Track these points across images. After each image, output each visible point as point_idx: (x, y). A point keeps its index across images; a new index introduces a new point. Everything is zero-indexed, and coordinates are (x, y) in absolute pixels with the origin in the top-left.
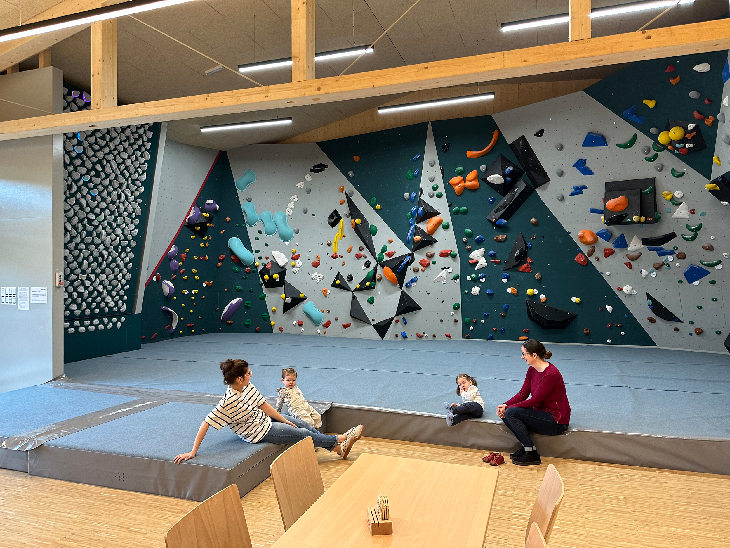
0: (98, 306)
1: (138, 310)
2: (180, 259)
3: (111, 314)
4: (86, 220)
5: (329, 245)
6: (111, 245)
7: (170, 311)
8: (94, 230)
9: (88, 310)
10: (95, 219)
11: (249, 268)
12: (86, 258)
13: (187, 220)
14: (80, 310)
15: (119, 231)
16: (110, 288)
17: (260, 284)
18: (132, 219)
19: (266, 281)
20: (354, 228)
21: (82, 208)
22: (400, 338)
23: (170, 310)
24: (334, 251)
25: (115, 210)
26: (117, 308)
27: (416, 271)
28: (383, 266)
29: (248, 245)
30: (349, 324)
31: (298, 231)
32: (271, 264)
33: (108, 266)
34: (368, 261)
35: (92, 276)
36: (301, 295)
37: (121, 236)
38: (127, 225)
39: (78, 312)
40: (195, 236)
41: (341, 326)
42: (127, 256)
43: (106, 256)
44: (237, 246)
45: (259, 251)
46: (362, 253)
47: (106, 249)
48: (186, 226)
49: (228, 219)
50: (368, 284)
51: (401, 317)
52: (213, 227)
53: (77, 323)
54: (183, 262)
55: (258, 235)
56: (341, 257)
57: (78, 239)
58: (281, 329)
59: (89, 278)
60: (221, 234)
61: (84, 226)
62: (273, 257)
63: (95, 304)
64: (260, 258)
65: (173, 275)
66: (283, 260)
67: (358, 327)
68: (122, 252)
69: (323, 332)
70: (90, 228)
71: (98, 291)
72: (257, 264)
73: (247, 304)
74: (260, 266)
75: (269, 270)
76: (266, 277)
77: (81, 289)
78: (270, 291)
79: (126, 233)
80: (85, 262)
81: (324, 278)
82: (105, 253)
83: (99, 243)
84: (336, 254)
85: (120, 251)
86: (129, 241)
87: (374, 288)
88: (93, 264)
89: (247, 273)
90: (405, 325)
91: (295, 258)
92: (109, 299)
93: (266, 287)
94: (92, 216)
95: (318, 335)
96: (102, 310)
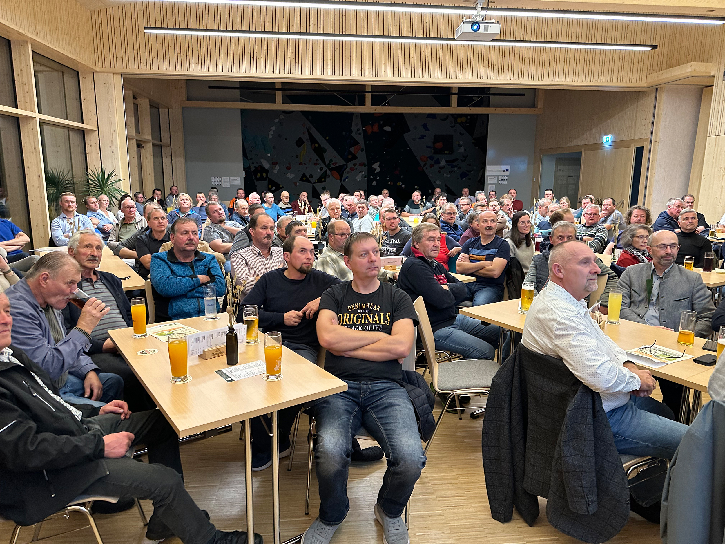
5: (297, 157)
20: (313, 149)
27: (348, 173)
28: (330, 170)
32: (261, 167)
34: (322, 167)
46: (318, 162)
50: (322, 179)
55: (252, 149)
56: (305, 164)
62: (261, 164)
66: (267, 165)
75: (260, 171)
81: (294, 176)
84: (301, 162)
87: (325, 181)
91: (274, 164)
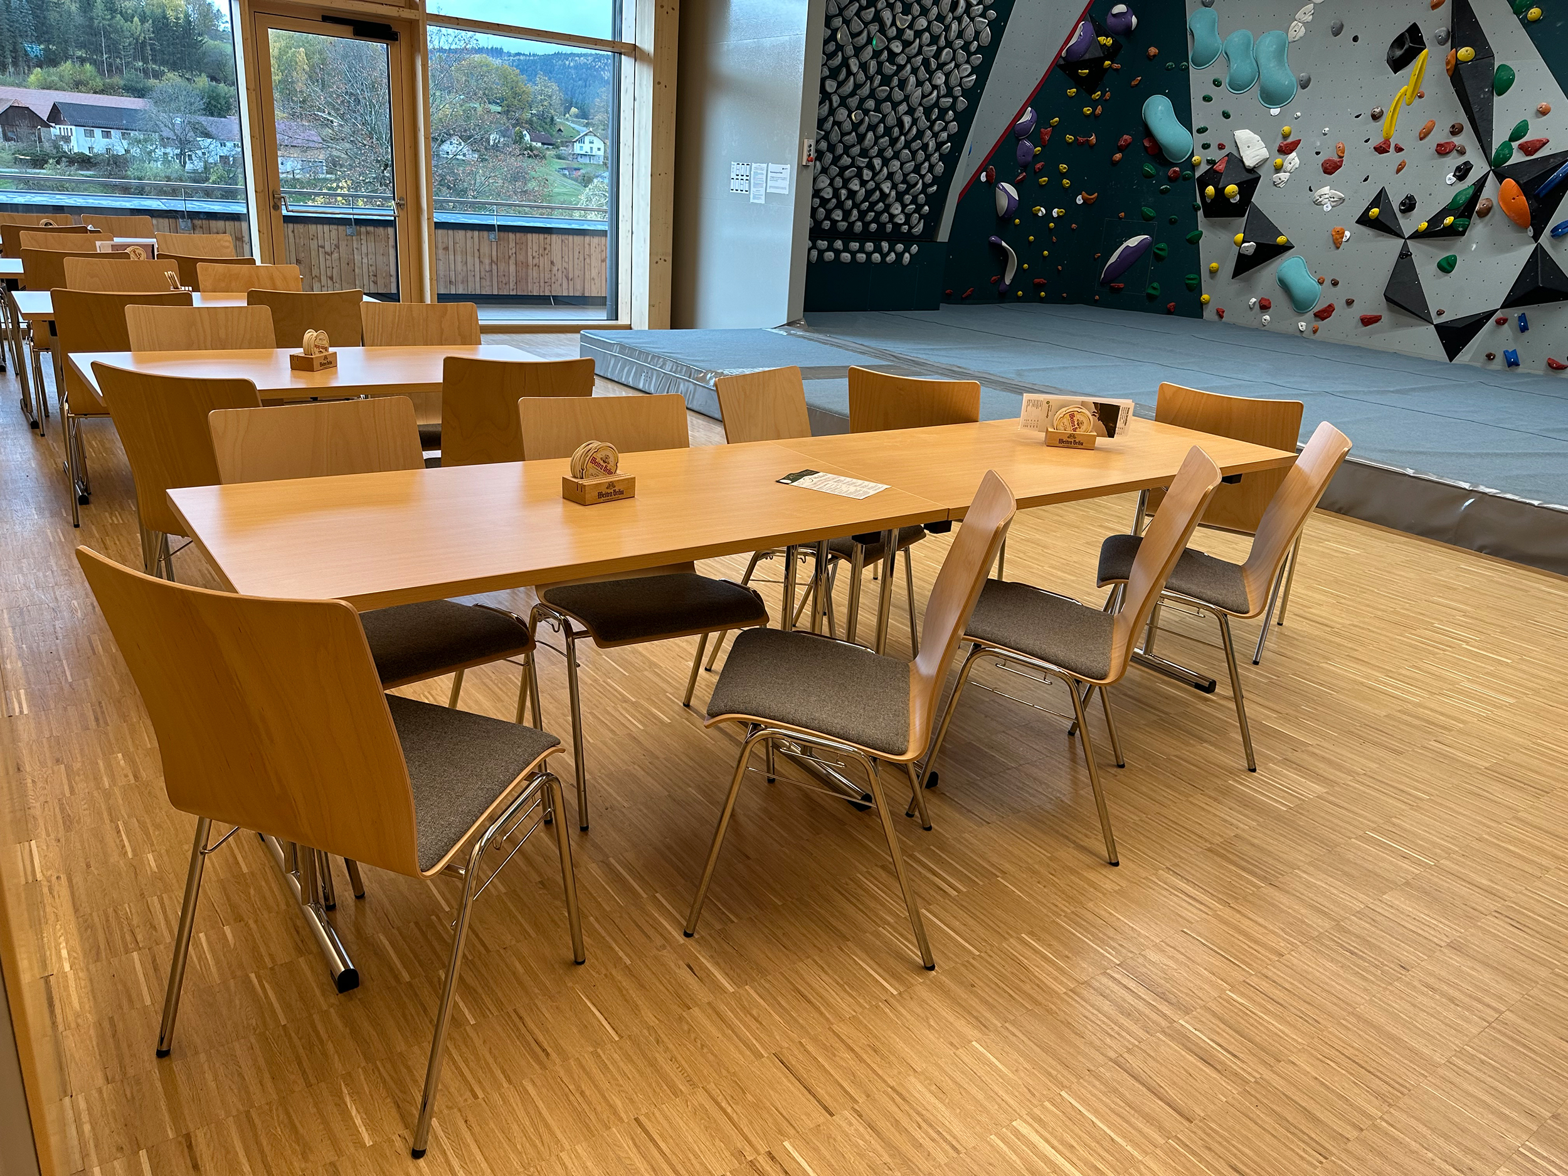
0: (876, 220)
1: (943, 235)
2: (1036, 139)
3: (896, 236)
4: (886, 53)
5: (1375, 117)
6: (920, 104)
7: (1004, 248)
8: (896, 73)
9: (859, 224)
10: (902, 52)
11: (1177, 169)
12: (872, 128)
13: (1064, 54)
14: (847, 221)
15: (940, 78)
16: (902, 187)
17: (1194, 206)
18: (970, 54)
19: (1209, 201)
20: (1451, 73)
21: (882, 30)
22: (1499, 363)
23: (1004, 244)
24: (1384, 134)
25: (941, 34)
26: (907, 227)
28: (1500, 177)
29: (1184, 115)
30: (1376, 317)
31: (1309, 81)
32: (1228, 162)
33: (907, 145)
34: (1467, 163)
35: (877, 162)
36: (1281, 240)
37: (943, 87)
38: (957, 66)
39: (843, 225)
40: (1075, 90)
41: (1358, 318)
42: (945, 129)
43: (907, 126)
44: (1159, 114)
45: (1207, 129)
46: (1457, 140)
47: (911, 111)
48: (1060, 66)
49: (1153, 51)
50: (1449, 220)
51: (1515, 313)
52: (1117, 70)
53: (839, 244)
54: (1043, 147)
55: (1212, 91)
56: (1399, 149)
57: (866, 90)
58: (1220, 314)
59: (870, 166)
60: (1132, 87)
61: (880, 65)
62: (1234, 145)
63: (873, 214)
64: (1206, 146)
65: (1021, 173)
66: (1256, 153)
67: (1397, 325)
68: (936, 120)
69: (1310, 329)
70: (889, 69)
71: (882, 191)
72: (1196, 158)
73: (1158, 249)
74: (1202, 165)
75: (1218, 174)
76: (1210, 190)
77: (855, 185)
78: (1213, 225)
79: (953, 81)
80: (870, 135)
81: (1342, 200)
82: (907, 120)
83: (898, 100)
84: (1387, 142)
85: (934, 117)
86: (955, 99)
87: (1463, 233)
88: (882, 140)
89: (1171, 180)
90: (1520, 334)
91: (1285, 150)
92: (896, 209)
93: (1206, 215)
94: (897, 47)
95: (1298, 334)
96: (881, 226)
